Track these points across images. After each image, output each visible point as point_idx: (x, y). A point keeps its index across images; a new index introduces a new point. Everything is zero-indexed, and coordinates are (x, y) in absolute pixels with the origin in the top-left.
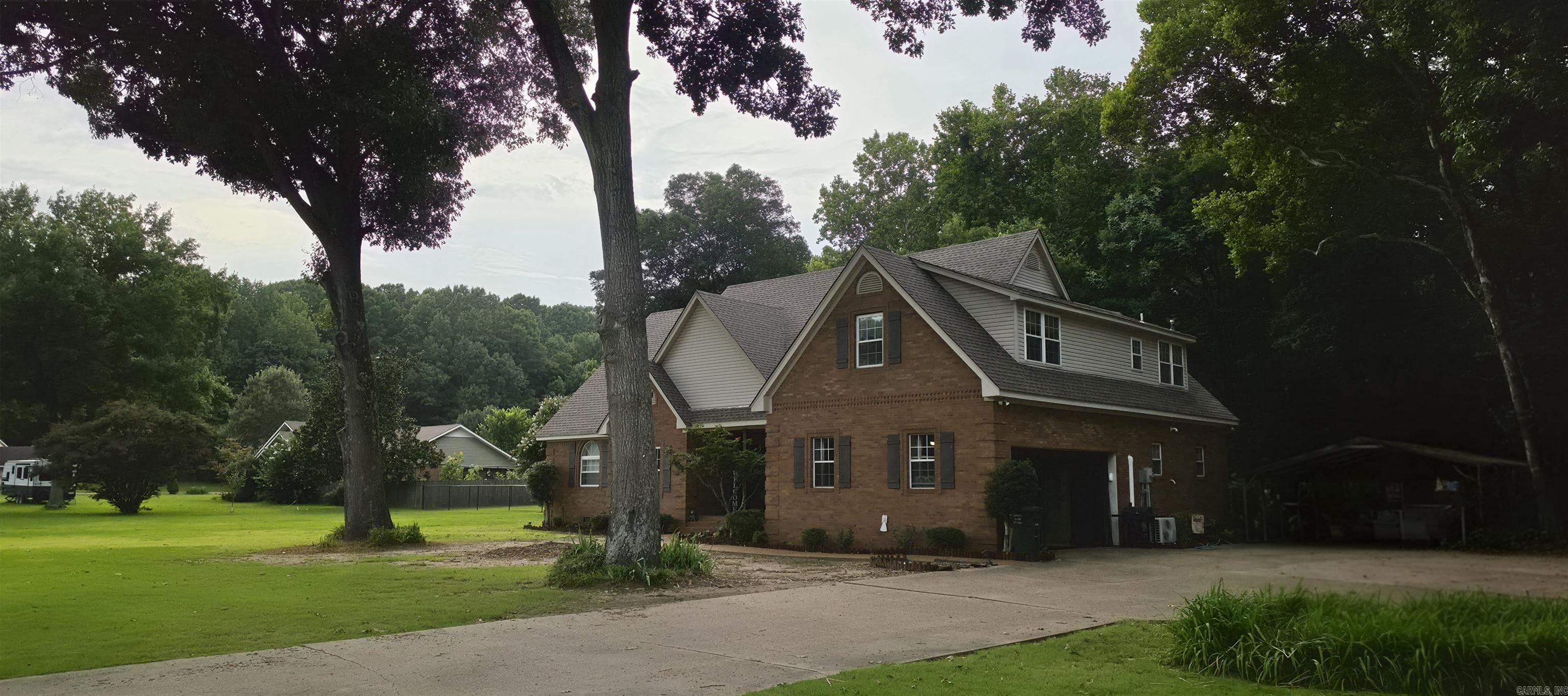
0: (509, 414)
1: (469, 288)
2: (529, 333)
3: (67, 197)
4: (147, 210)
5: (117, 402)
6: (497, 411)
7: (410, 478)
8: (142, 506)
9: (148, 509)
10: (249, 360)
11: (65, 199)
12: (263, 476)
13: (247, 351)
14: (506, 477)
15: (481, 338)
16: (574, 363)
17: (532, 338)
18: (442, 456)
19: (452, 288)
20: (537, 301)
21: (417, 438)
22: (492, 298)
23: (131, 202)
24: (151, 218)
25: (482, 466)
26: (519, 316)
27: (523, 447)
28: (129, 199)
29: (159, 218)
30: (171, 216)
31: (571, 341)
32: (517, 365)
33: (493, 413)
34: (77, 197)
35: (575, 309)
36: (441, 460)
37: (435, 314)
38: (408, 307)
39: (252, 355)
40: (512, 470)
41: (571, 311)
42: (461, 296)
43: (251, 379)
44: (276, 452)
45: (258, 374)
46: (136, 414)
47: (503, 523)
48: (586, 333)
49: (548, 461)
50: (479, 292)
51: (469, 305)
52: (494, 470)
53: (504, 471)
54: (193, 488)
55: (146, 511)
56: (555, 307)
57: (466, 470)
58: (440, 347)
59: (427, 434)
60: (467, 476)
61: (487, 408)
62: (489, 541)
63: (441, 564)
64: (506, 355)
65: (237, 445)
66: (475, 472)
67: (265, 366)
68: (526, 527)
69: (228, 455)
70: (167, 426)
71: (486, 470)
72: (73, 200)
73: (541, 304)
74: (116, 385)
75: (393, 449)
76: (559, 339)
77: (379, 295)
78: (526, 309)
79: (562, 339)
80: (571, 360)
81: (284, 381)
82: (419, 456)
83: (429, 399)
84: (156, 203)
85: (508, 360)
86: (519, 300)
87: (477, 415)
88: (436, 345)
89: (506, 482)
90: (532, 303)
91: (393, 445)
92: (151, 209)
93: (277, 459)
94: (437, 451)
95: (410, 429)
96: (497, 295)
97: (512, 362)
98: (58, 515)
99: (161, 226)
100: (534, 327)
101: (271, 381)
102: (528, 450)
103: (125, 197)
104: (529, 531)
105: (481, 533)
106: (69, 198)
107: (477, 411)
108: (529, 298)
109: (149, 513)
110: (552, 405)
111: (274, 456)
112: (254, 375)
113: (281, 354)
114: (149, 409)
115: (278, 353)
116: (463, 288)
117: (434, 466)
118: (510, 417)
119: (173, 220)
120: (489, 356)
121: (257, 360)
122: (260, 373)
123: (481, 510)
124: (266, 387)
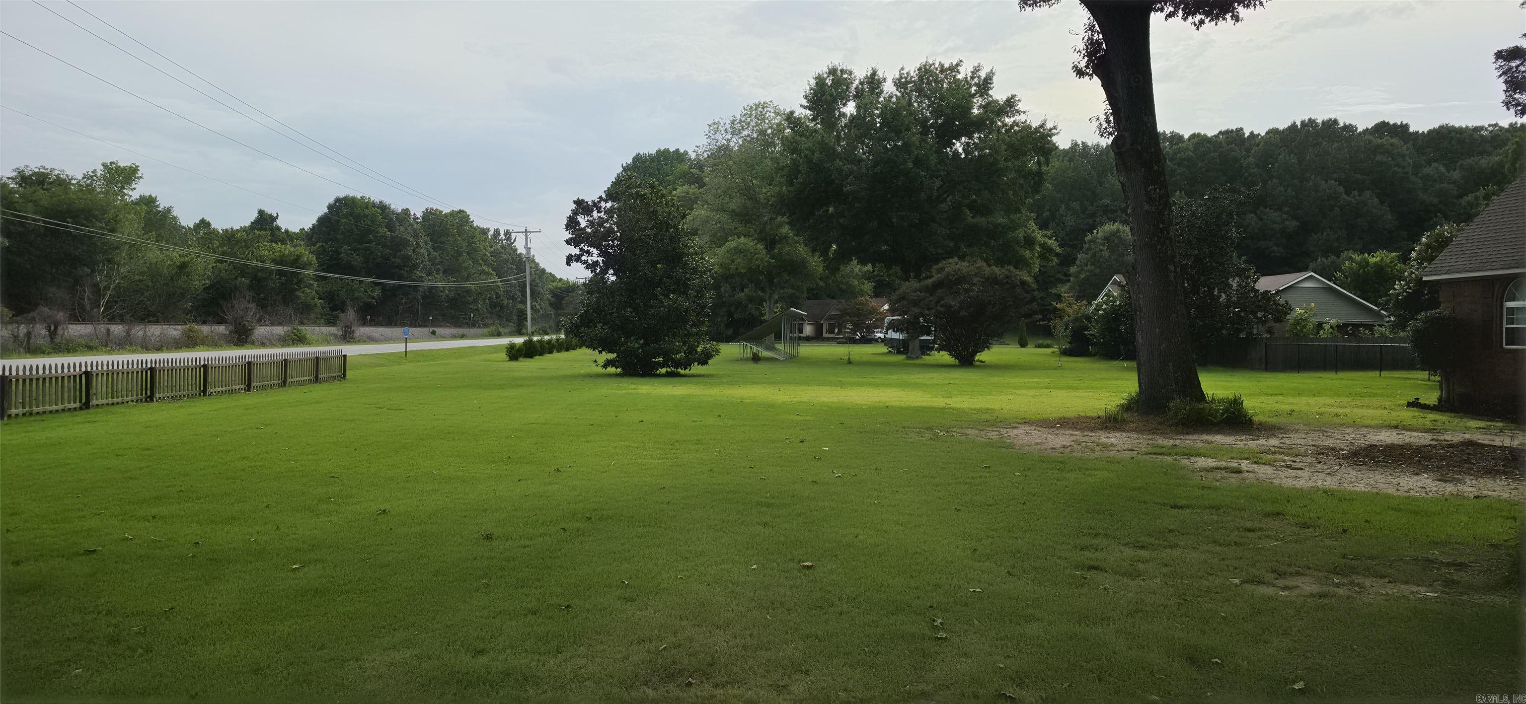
0: (1374, 259)
1: (1319, 121)
2: (1398, 165)
3: (907, 73)
4: (972, 72)
5: (951, 260)
6: (1357, 257)
7: (1250, 334)
8: (976, 358)
9: (982, 362)
10: (1090, 221)
11: (906, 75)
12: (1093, 331)
13: (1087, 212)
14: (1372, 334)
15: (1335, 176)
16: (1460, 196)
17: (1400, 170)
18: (1288, 308)
19: (1299, 124)
20: (1405, 127)
21: (1256, 288)
22: (1349, 128)
23: (959, 68)
24: (976, 80)
25: (1341, 321)
26: (1382, 145)
27: (1398, 294)
28: (958, 65)
29: (982, 78)
30: (993, 74)
31: (1454, 170)
32: (1382, 203)
33: (1352, 259)
34: (915, 71)
35: (1460, 131)
36: (1286, 313)
37: (1280, 155)
38: (1248, 150)
39: (1093, 215)
40: (1381, 326)
41: (1453, 134)
42: (1309, 131)
43: (1089, 237)
44: (1104, 307)
45: (1095, 231)
46: (965, 270)
47: (1375, 395)
48: (1476, 159)
49: (1444, 310)
50: (1331, 124)
51: (1320, 140)
52: (1356, 326)
53: (1370, 327)
54: (1041, 342)
55: (980, 363)
56: (1430, 132)
57: (1320, 326)
58: (1286, 191)
59: (1267, 284)
60: (1321, 332)
61: (1344, 255)
62: (1354, 425)
63: (1269, 470)
64: (1368, 193)
65: (1072, 300)
66: (1332, 327)
67: (1102, 224)
68: (1409, 405)
69: (1063, 310)
70: (993, 281)
71: (1346, 325)
72: (912, 75)
73: (1411, 130)
74: (952, 244)
75: (1228, 300)
76: (1437, 168)
77: (1216, 141)
78: (1392, 137)
79: (1442, 169)
80: (1455, 192)
81: (1120, 238)
82: (1260, 308)
83: (1275, 248)
84: (979, 64)
85: (1370, 199)
86: (1382, 128)
87: (1333, 263)
88: (1282, 188)
89: (1374, 340)
90: (1401, 130)
91: (1228, 296)
92: (976, 70)
93: (1106, 313)
94: (1282, 302)
95: (1248, 277)
96: (1354, 124)
97: (1376, 200)
98: (915, 365)
99: (985, 85)
100: (1403, 156)
101: (1107, 239)
102: (1405, 297)
103: (954, 64)
104: (1415, 412)
105: (1341, 411)
106: (908, 73)
107: (1333, 258)
108: (1395, 124)
109: (984, 366)
110: (1441, 235)
111: (1104, 310)
112: (1092, 233)
113: (1119, 212)
114: (977, 265)
115: (1116, 211)
116: (1312, 122)
117: (1277, 320)
118: (1375, 263)
119: (995, 79)
120: (1345, 196)
121: (1097, 219)
122: (1098, 231)
123: (1341, 375)
124: (1103, 245)
